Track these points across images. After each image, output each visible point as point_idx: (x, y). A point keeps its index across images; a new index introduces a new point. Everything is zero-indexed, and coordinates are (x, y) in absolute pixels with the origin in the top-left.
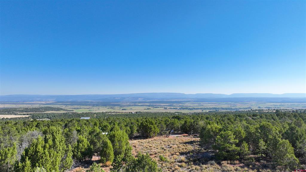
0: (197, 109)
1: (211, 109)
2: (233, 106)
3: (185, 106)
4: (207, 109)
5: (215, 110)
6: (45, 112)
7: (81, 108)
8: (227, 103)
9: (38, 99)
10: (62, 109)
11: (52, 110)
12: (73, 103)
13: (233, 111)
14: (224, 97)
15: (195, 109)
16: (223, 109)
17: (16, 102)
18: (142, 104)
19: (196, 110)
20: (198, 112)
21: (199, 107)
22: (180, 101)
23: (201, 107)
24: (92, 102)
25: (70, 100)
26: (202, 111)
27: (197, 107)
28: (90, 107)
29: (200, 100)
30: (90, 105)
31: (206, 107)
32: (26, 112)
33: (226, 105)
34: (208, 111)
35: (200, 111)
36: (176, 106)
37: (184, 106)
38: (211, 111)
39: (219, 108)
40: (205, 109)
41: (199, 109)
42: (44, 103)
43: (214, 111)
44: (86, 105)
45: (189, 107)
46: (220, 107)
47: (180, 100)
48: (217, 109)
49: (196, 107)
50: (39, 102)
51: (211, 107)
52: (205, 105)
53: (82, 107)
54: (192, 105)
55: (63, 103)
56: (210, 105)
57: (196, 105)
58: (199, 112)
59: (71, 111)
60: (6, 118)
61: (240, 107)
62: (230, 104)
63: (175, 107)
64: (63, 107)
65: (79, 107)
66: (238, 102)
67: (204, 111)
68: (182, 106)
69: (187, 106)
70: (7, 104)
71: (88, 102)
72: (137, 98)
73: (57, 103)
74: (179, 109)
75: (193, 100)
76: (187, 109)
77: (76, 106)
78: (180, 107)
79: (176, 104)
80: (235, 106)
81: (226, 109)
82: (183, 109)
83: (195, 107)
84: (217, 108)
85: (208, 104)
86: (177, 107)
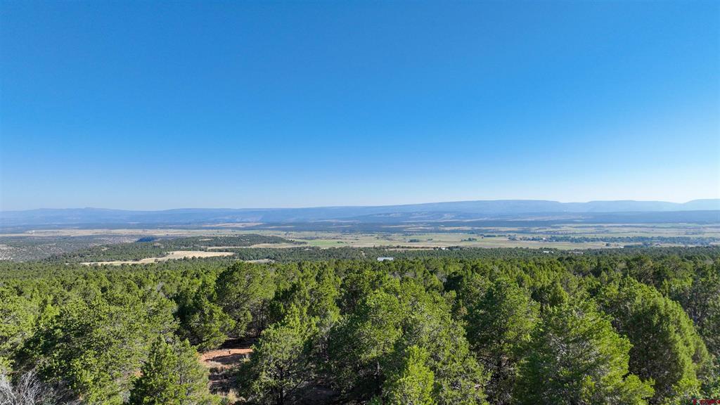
0: (593, 240)
1: (630, 240)
2: (693, 234)
3: (562, 234)
4: (622, 240)
5: (641, 243)
6: (253, 247)
7: (318, 238)
8: (677, 225)
9: (227, 218)
10: (282, 240)
11: (265, 243)
12: (299, 227)
13: (690, 246)
14: (666, 209)
15: (587, 240)
16: (663, 239)
17: (186, 224)
18: (453, 228)
19: (590, 243)
20: (596, 248)
21: (599, 236)
22: (547, 222)
23: (604, 236)
24: (341, 224)
25: (292, 220)
26: (607, 245)
27: (594, 235)
28: (337, 234)
29: (600, 217)
30: (335, 230)
31: (617, 236)
32: (216, 246)
33: (673, 230)
34: (622, 245)
35: (601, 245)
36: (539, 233)
37: (558, 234)
38: (631, 247)
39: (652, 238)
40: (615, 240)
41: (598, 240)
42: (239, 225)
43: (639, 246)
44: (329, 231)
45: (572, 236)
46: (656, 236)
47: (546, 219)
48: (646, 241)
49: (589, 236)
50: (231, 225)
51: (631, 235)
52: (614, 230)
53: (320, 234)
54: (579, 230)
55: (279, 226)
56: (626, 229)
57: (589, 231)
58: (600, 248)
59: (301, 243)
60: (199, 258)
61: (712, 235)
62: (685, 227)
63: (537, 236)
64: (282, 234)
65: (313, 234)
66: (707, 223)
67: (613, 246)
68: (554, 233)
69: (566, 234)
70: (170, 228)
71: (331, 224)
72: (441, 214)
73: (267, 225)
74: (545, 241)
75: (580, 217)
76: (566, 239)
77: (307, 234)
78: (549, 236)
79: (537, 228)
80: (700, 233)
81: (673, 240)
82: (557, 241)
83: (587, 236)
84: (647, 238)
85: (622, 227)
86: (541, 235)
